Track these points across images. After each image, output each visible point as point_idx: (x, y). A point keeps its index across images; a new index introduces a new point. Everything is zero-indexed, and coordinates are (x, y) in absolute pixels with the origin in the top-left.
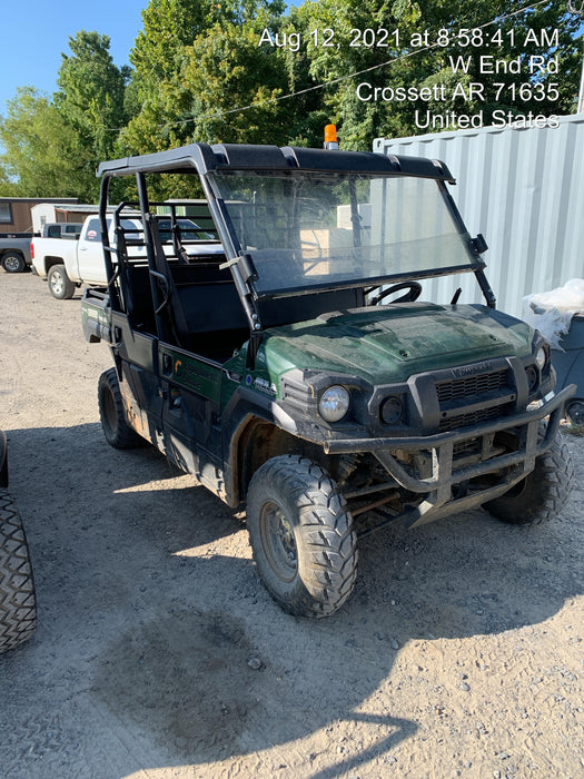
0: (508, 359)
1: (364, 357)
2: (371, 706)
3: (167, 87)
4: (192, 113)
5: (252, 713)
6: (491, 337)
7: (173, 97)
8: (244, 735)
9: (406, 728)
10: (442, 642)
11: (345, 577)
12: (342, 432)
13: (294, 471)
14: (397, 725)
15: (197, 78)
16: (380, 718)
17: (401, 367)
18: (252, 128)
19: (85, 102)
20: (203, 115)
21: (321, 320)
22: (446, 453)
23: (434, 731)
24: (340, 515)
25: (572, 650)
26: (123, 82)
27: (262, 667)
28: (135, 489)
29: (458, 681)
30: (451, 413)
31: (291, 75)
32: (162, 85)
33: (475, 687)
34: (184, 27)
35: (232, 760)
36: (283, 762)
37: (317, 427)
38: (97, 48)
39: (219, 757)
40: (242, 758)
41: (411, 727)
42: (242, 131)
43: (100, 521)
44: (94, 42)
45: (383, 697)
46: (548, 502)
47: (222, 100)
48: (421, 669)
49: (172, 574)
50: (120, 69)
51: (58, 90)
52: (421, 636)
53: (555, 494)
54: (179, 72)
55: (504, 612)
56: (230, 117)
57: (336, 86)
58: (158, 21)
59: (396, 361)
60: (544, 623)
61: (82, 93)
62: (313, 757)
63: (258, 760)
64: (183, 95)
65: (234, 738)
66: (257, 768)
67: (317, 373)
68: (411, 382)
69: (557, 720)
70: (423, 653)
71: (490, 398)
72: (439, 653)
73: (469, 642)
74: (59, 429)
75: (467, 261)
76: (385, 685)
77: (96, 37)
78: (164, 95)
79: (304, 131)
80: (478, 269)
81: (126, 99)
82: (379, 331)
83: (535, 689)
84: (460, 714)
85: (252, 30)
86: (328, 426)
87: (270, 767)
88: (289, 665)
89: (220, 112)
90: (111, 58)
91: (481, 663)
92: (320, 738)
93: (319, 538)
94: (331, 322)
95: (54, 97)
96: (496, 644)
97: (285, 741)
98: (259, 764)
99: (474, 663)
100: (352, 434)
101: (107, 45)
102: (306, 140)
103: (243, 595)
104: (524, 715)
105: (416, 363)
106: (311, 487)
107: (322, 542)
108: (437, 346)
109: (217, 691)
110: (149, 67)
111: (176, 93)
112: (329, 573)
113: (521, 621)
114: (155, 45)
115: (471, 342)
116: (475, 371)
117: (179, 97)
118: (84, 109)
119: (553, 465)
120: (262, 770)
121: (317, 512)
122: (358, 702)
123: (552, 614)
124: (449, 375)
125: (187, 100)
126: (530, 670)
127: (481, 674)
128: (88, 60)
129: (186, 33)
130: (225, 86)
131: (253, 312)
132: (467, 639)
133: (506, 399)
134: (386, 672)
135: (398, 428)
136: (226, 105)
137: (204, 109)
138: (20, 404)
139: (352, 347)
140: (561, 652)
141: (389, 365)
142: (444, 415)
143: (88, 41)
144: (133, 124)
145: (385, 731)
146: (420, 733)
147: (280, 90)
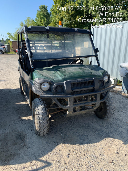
0: (93, 78)
1: (55, 76)
2: (44, 158)
3: (58, 16)
4: (63, 22)
5: (17, 156)
6: (91, 73)
7: (59, 19)
8: (12, 161)
9: (49, 164)
10: (69, 145)
11: (45, 127)
12: (46, 93)
13: (37, 102)
14: (47, 163)
15: (64, 14)
16: (44, 161)
17: (63, 79)
18: (75, 25)
19: (41, 20)
20: (65, 22)
21: (51, 67)
22: (72, 100)
23: (55, 166)
24: (45, 113)
25: (99, 151)
26: (50, 16)
27: (25, 145)
28: (20, 103)
29: (67, 155)
30: (74, 90)
31: (85, 13)
32: (57, 16)
33: (70, 157)
34: (62, 3)
35: (6, 166)
36: (17, 168)
37: (40, 92)
38: (45, 8)
39: (4, 165)
40: (8, 166)
41: (50, 164)
42: (73, 26)
43: (9, 109)
44: (44, 7)
45: (47, 156)
46: (107, 114)
47: (69, 19)
48: (60, 151)
49: (17, 122)
50: (49, 13)
51: (36, 18)
52: (64, 143)
53: (109, 112)
54: (60, 13)
55: (87, 139)
56: (71, 23)
57: (95, 15)
58: (57, 2)
59: (62, 77)
60: (96, 143)
61: (40, 18)
62: (24, 168)
63: (12, 167)
64: (61, 18)
65: (9, 161)
66: (10, 169)
67: (41, 79)
68: (64, 83)
69: (86, 168)
70: (62, 147)
71: (87, 87)
72: (66, 148)
73: (75, 146)
74: (12, 89)
75: (94, 54)
76: (49, 154)
77: (44, 6)
78: (57, 18)
79: (87, 26)
80: (96, 56)
81: (50, 20)
82: (62, 70)
83: (84, 159)
84: (63, 163)
85: (77, 3)
86: (43, 92)
87: (13, 169)
88: (30, 146)
89: (69, 22)
90: (48, 11)
91: (75, 151)
92: (28, 164)
93: (38, 118)
94: (53, 68)
95: (35, 19)
96: (81, 147)
97: (20, 163)
98: (11, 168)
99: (73, 151)
100: (49, 94)
101: (47, 8)
102: (87, 28)
103: (29, 129)
104: (78, 166)
105: (67, 78)
106: (39, 106)
107: (39, 119)
108: (75, 74)
109: (12, 150)
110: (54, 12)
111: (59, 18)
112: (40, 126)
113: (90, 142)
114: (56, 7)
115: (84, 73)
116: (83, 81)
117: (60, 19)
118: (41, 22)
119: (108, 105)
120: (11, 169)
121: (39, 111)
122: (41, 157)
123: (99, 141)
124: (75, 81)
125: (61, 19)
126: (86, 155)
127: (73, 154)
128: (43, 11)
129: (63, 4)
130: (70, 16)
131: (32, 64)
132: (74, 145)
133: (92, 88)
134: (51, 150)
135: (61, 93)
136: (70, 20)
137: (65, 21)
138: (8, 84)
139: (54, 73)
140: (96, 151)
141: (60, 78)
142: (73, 91)
143: (43, 7)
144: (50, 25)
145: (43, 164)
146: (51, 166)
147: (82, 17)
